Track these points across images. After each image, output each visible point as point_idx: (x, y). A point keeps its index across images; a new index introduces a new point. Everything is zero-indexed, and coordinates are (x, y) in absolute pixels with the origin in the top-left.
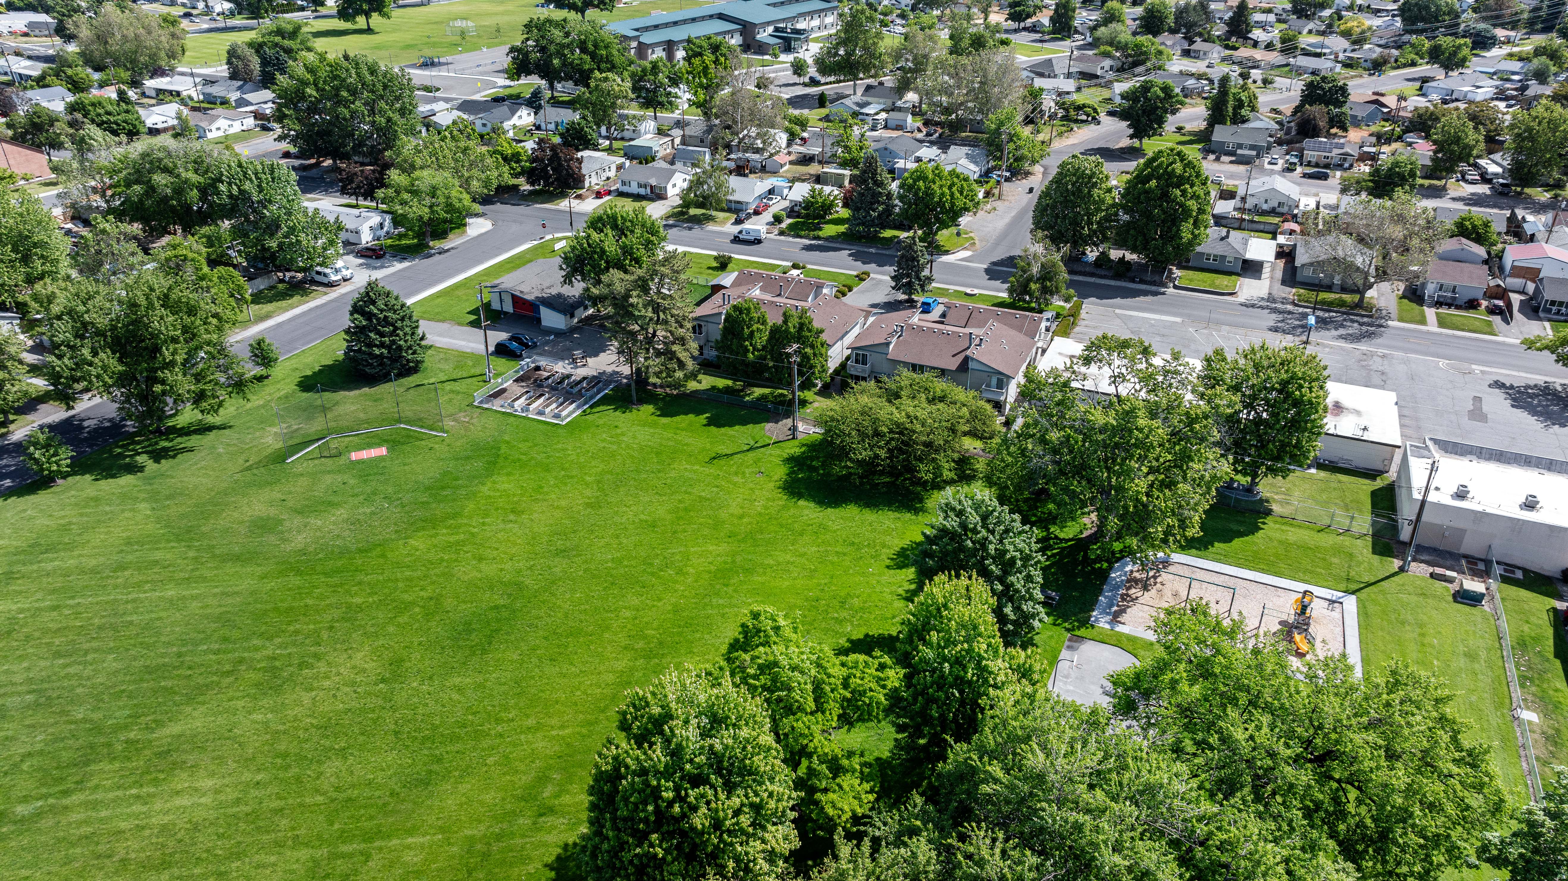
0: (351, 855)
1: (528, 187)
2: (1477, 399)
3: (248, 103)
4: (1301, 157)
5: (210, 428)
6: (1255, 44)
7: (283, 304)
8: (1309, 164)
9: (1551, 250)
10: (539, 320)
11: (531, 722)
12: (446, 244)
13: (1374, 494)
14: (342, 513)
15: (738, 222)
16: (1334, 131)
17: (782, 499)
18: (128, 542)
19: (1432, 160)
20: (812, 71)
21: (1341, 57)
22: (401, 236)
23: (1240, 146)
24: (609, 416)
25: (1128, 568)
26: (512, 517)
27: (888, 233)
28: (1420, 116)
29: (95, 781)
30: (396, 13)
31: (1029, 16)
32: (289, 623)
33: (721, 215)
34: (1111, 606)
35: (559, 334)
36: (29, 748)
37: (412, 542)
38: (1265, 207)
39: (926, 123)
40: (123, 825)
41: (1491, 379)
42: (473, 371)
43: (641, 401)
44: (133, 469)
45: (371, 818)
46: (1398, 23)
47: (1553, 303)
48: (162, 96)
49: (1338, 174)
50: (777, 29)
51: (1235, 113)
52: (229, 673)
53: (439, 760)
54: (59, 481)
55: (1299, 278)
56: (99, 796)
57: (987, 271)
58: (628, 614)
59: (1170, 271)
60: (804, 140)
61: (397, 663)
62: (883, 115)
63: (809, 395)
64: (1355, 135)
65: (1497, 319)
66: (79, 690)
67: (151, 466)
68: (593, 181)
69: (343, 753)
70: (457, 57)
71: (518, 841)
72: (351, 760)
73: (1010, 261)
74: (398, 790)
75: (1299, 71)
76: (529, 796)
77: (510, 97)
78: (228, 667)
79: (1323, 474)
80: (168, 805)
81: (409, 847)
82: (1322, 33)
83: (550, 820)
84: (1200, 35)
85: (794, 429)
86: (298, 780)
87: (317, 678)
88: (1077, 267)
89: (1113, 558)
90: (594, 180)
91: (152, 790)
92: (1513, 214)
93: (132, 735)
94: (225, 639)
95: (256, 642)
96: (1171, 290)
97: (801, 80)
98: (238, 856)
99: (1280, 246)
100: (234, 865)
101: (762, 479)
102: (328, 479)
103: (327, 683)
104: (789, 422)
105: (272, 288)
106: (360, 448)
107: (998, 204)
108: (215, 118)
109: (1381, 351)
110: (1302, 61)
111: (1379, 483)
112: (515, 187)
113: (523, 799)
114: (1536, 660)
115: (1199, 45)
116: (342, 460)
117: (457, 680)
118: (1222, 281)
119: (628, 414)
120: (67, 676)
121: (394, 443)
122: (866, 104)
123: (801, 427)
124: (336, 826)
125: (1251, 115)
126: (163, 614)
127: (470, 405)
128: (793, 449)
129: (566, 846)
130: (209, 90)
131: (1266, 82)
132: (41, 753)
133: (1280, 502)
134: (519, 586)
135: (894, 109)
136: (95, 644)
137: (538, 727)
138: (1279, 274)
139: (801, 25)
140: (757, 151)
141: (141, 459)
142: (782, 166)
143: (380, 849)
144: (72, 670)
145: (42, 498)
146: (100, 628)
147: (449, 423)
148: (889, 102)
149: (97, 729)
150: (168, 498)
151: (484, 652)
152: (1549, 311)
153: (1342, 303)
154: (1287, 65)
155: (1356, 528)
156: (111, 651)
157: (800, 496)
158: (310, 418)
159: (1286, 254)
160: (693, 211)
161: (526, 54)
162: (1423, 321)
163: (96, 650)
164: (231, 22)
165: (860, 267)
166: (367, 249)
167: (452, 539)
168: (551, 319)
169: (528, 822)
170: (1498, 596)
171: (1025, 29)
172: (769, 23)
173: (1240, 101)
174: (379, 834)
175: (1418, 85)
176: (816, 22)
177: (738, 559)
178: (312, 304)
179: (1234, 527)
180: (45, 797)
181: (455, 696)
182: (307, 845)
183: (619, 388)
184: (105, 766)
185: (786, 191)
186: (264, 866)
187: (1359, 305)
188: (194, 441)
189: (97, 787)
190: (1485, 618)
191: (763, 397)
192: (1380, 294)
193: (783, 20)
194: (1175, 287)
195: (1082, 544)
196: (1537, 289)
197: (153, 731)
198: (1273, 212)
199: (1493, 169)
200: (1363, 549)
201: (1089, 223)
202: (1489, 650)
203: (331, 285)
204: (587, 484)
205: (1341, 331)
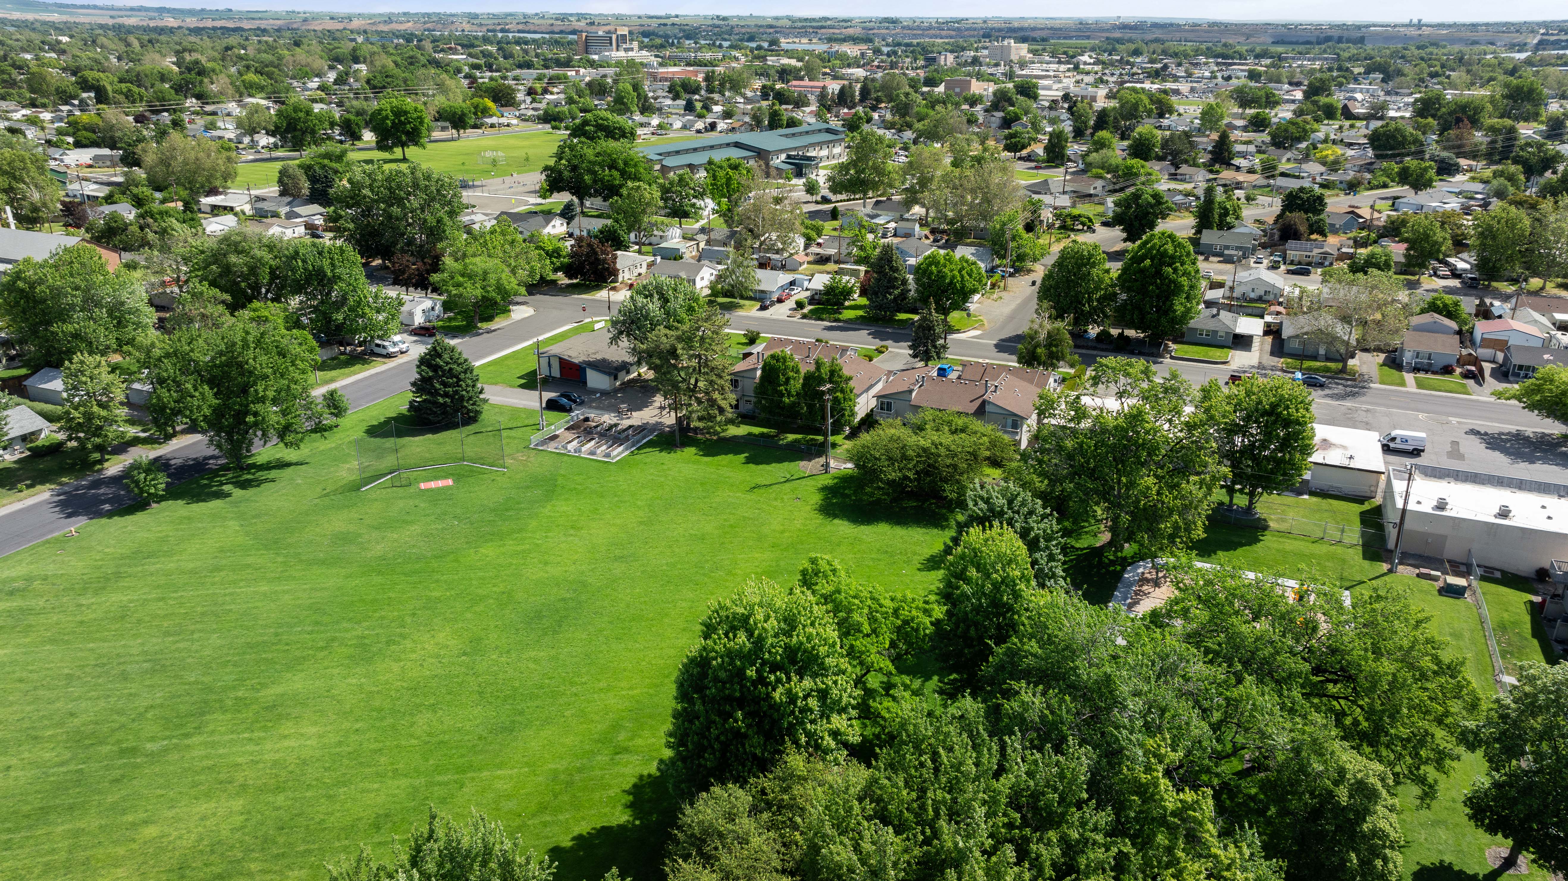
0: (446, 784)
1: (567, 281)
2: (1455, 444)
3: (299, 216)
4: (1284, 259)
5: (288, 465)
6: (1238, 168)
7: (346, 370)
8: (1292, 263)
9: (1516, 324)
10: (585, 383)
11: (603, 684)
12: (492, 325)
13: (1362, 514)
14: (416, 529)
15: (763, 308)
16: (1314, 237)
17: (819, 519)
18: (222, 550)
19: (1405, 256)
20: (825, 192)
21: (1318, 179)
22: (450, 319)
23: (1227, 247)
24: (655, 457)
25: (1140, 570)
26: (572, 532)
27: (902, 316)
28: (1393, 223)
29: (211, 727)
30: (430, 146)
31: (1024, 147)
32: (375, 611)
33: (747, 302)
34: (1125, 599)
35: (604, 393)
36: (150, 702)
37: (483, 550)
38: (1253, 295)
39: (933, 231)
40: (240, 760)
41: (1468, 428)
42: (527, 422)
43: (683, 445)
44: (220, 495)
45: (462, 756)
46: (1370, 153)
47: (1521, 367)
48: (216, 210)
49: (1319, 270)
50: (789, 157)
51: (1221, 221)
52: (322, 649)
53: (521, 713)
54: (154, 505)
55: (1286, 350)
56: (216, 738)
57: (996, 346)
58: (684, 604)
59: (1166, 346)
60: (819, 245)
61: (476, 642)
62: (892, 225)
63: (839, 439)
64: (1333, 242)
65: (1471, 382)
66: (190, 660)
67: (237, 493)
68: (625, 276)
69: (433, 708)
70: (490, 181)
71: (598, 773)
72: (440, 713)
73: (1018, 338)
74: (485, 734)
75: (1279, 190)
76: (604, 739)
77: (542, 212)
78: (321, 644)
79: (1314, 499)
80: (278, 746)
81: (499, 777)
82: (1299, 161)
83: (625, 757)
84: (1186, 162)
85: (826, 466)
86: (393, 727)
87: (404, 652)
88: (1080, 342)
89: (1125, 563)
90: (627, 275)
91: (262, 734)
92: (1482, 303)
93: (240, 694)
94: (317, 623)
95: (345, 625)
96: (1167, 360)
97: (814, 198)
98: (344, 784)
99: (1268, 325)
100: (341, 790)
101: (799, 503)
102: (401, 504)
103: (413, 656)
104: (822, 460)
105: (333, 359)
106: (428, 480)
107: (1004, 294)
108: (271, 225)
109: (1364, 407)
110: (1281, 182)
111: (1366, 507)
112: (554, 282)
113: (599, 741)
114: (1515, 639)
115: (1184, 169)
116: (412, 490)
117: (533, 654)
118: (1216, 354)
119: (672, 455)
120: (177, 650)
121: (458, 477)
122: (876, 216)
123: (832, 463)
124: (431, 762)
125: (1236, 223)
126: (260, 604)
127: (527, 447)
128: (826, 480)
129: (641, 777)
130: (260, 205)
131: (1249, 199)
132: (161, 706)
133: (1277, 521)
134: (584, 584)
135: (902, 219)
136: (199, 626)
137: (609, 689)
138: (1268, 347)
139: (812, 153)
140: (777, 252)
141: (226, 488)
142: (801, 264)
143: (473, 779)
144: (181, 645)
145: (139, 517)
146: (203, 614)
147: (509, 461)
148: (898, 215)
149: (209, 689)
150: (254, 517)
151: (555, 632)
152: (1518, 375)
153: (1328, 370)
154: (1268, 186)
155: (1346, 540)
156: (214, 631)
157: (835, 516)
158: (380, 457)
159: (1272, 331)
160: (721, 300)
161: (560, 173)
162: (1403, 384)
163: (200, 631)
164: (276, 154)
165: (878, 343)
166: (422, 328)
167: (519, 548)
168: (595, 380)
169: (607, 758)
170: (1479, 591)
171: (1020, 159)
172: (782, 151)
173: (1226, 209)
174: (471, 767)
175: (1390, 202)
176: (824, 153)
177: (782, 563)
178: (372, 371)
179: (1236, 540)
180: (170, 738)
181: (532, 666)
182: (406, 776)
183: (662, 434)
184: (218, 716)
185: (806, 284)
186: (368, 791)
187: (1343, 370)
188: (273, 474)
189: (213, 732)
190: (1468, 608)
191: (796, 441)
192: (1362, 363)
193: (795, 149)
194: (1172, 358)
195: (1097, 552)
196: (1505, 357)
197: (258, 691)
198: (1260, 299)
199: (1461, 265)
200: (1355, 556)
201: (1090, 300)
202: (1472, 631)
203: (389, 356)
204: (639, 508)
205: (1327, 391)
